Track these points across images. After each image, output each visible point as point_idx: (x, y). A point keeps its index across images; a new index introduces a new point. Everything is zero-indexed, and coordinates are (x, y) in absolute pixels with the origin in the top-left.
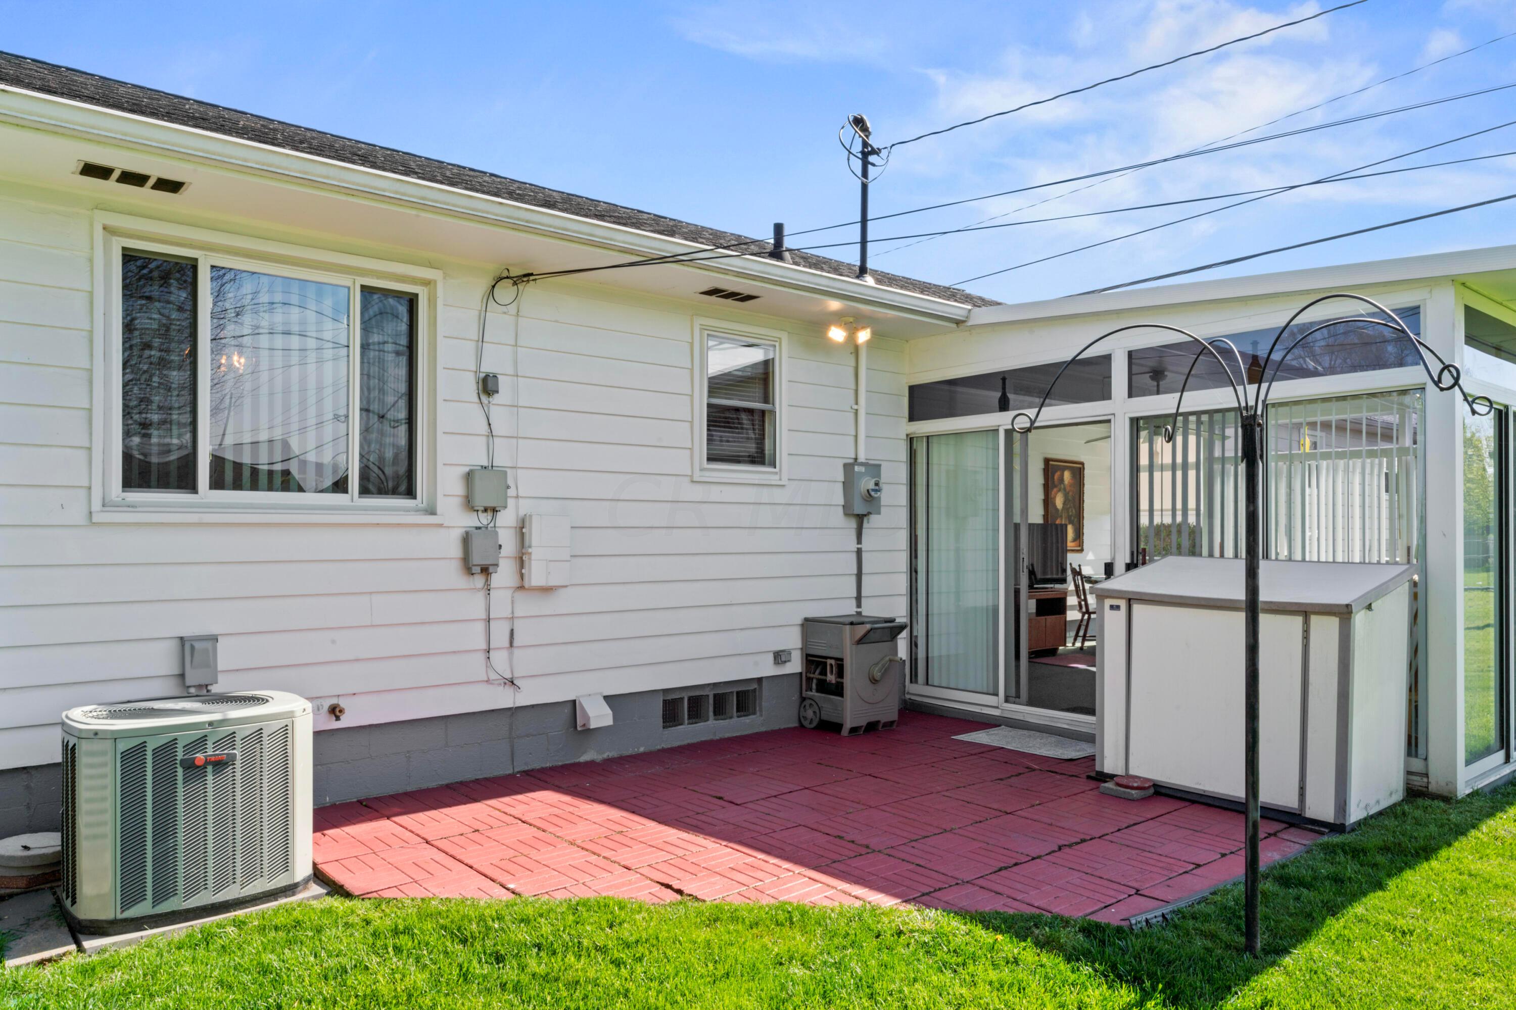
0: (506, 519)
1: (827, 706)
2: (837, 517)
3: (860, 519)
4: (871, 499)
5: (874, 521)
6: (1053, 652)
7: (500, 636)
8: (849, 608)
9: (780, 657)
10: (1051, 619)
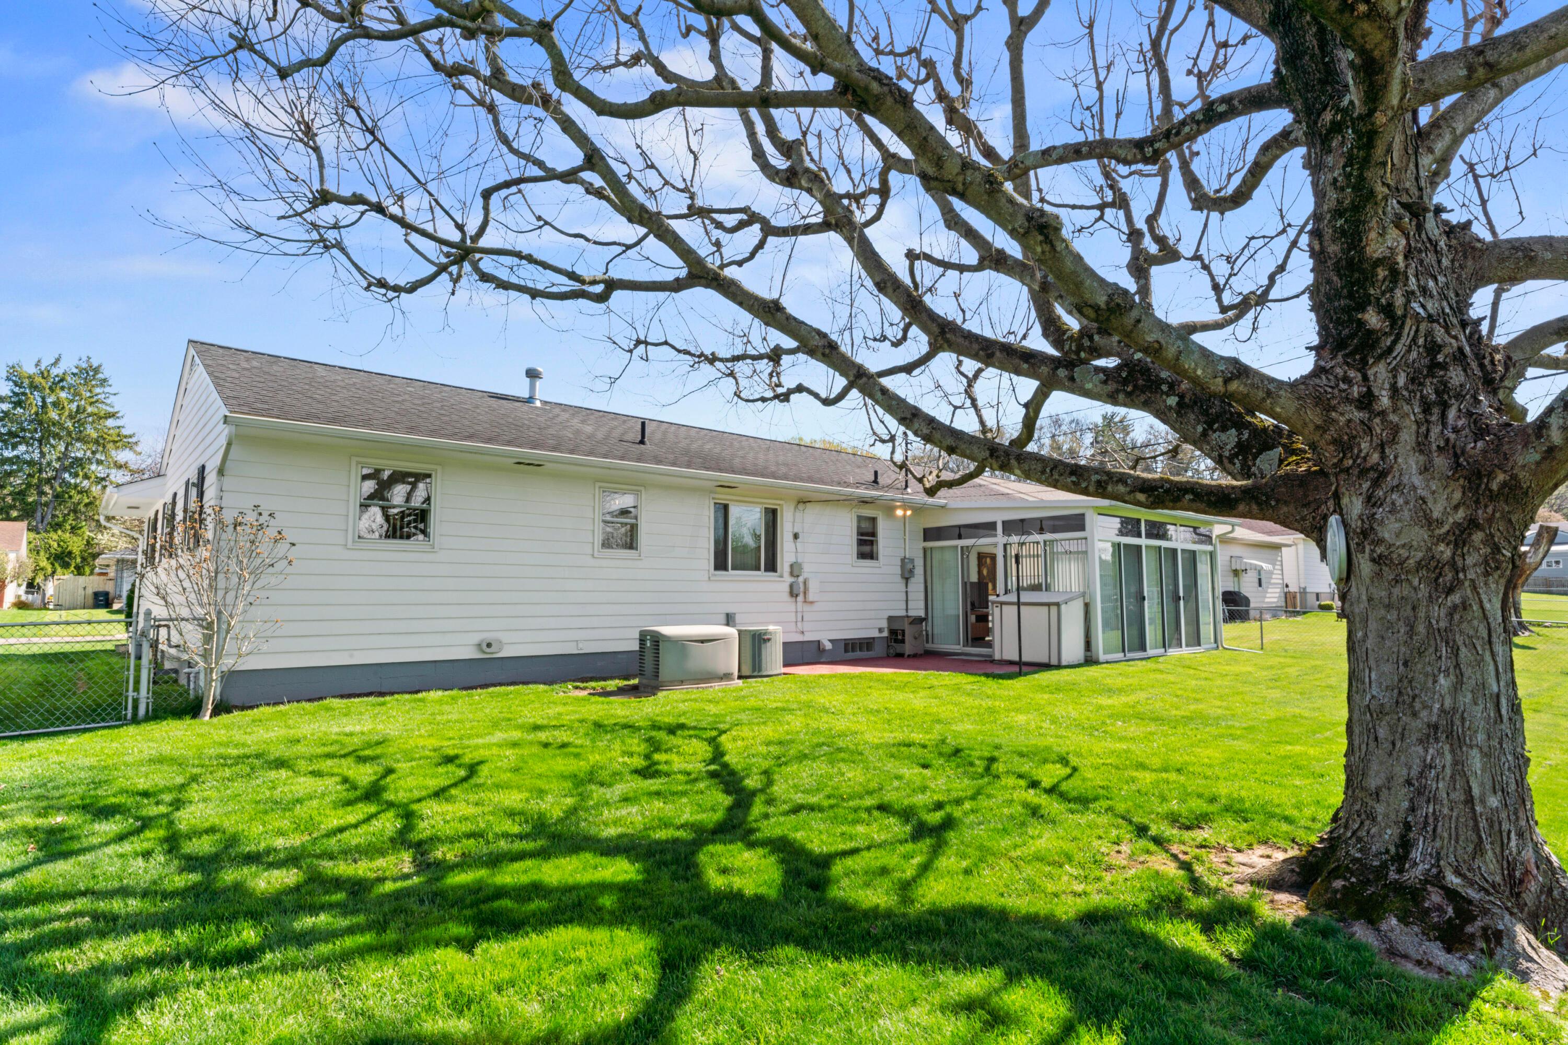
0: (801, 579)
1: (899, 648)
2: (898, 579)
3: (907, 579)
4: (911, 571)
5: (912, 580)
6: (983, 639)
7: (800, 619)
8: (903, 613)
9: (881, 630)
10: (981, 624)
